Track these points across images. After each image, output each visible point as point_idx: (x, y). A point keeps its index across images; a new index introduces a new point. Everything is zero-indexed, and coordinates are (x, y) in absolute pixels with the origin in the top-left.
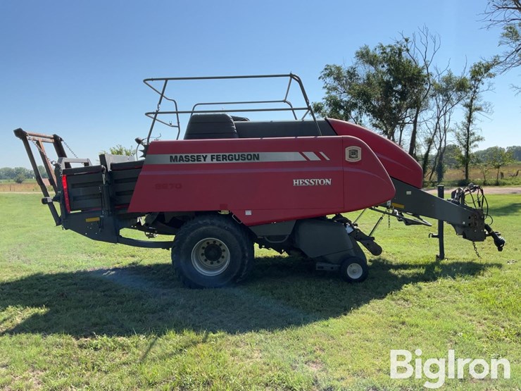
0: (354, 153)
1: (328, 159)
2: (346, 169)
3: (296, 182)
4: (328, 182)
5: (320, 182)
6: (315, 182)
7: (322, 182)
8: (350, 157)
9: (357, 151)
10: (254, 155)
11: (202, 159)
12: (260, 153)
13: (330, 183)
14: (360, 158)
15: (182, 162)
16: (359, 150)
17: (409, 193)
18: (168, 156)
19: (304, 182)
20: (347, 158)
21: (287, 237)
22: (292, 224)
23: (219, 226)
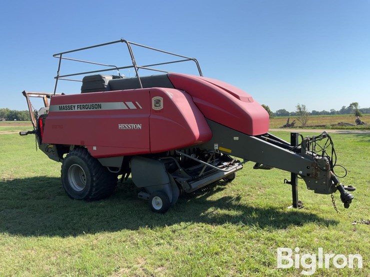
0: (158, 102)
1: (141, 108)
2: (152, 116)
3: (121, 126)
4: (139, 126)
5: (134, 127)
6: (131, 126)
7: (136, 126)
8: (155, 106)
9: (160, 101)
10: (99, 105)
11: (73, 108)
12: (101, 103)
13: (140, 127)
14: (162, 107)
15: (64, 111)
16: (161, 99)
17: (236, 138)
18: (58, 106)
19: (125, 127)
20: (153, 107)
21: (120, 169)
22: (122, 158)
23: (79, 157)
